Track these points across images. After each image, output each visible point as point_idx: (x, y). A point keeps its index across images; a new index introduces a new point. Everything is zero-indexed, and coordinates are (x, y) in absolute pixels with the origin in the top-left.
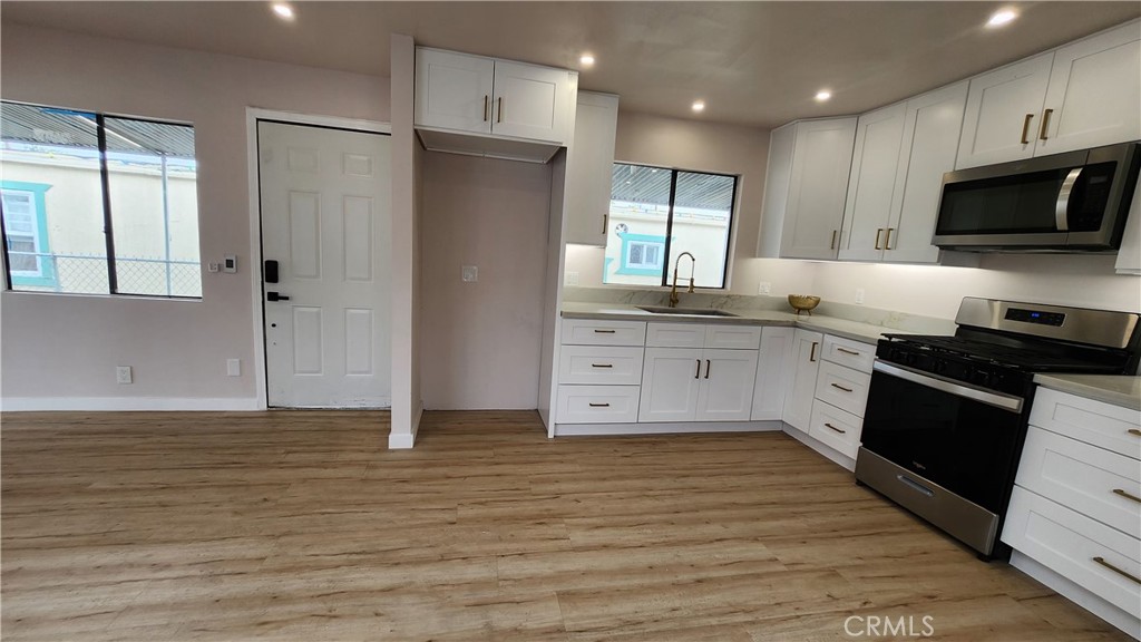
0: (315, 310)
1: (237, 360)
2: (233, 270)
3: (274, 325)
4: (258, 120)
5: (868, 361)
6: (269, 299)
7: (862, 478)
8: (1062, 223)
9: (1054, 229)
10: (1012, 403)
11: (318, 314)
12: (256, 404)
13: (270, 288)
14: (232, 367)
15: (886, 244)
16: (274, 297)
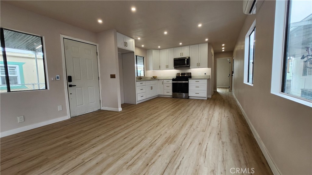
0: (81, 88)
1: (61, 106)
2: (59, 79)
3: (71, 94)
4: (64, 38)
5: (171, 82)
6: (69, 87)
7: (174, 97)
8: (186, 64)
9: (185, 65)
10: (187, 82)
11: (82, 89)
12: (68, 117)
13: (70, 83)
14: (60, 108)
15: (167, 67)
16: (70, 86)
